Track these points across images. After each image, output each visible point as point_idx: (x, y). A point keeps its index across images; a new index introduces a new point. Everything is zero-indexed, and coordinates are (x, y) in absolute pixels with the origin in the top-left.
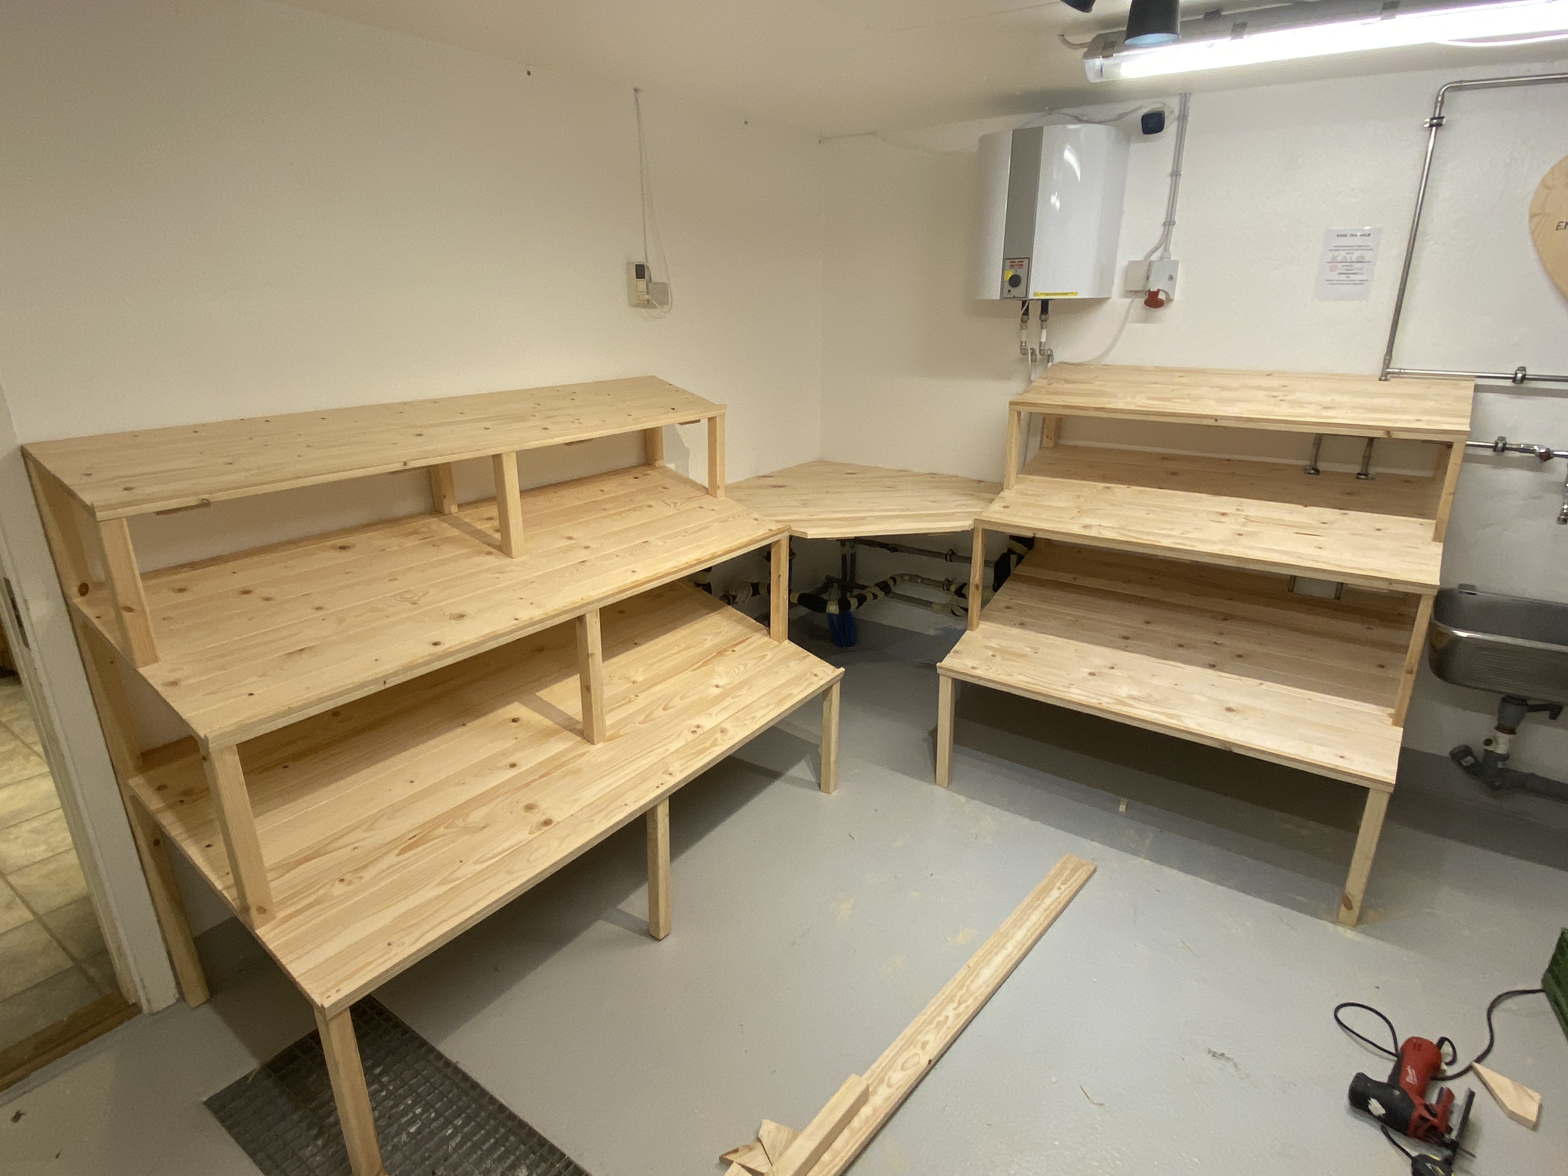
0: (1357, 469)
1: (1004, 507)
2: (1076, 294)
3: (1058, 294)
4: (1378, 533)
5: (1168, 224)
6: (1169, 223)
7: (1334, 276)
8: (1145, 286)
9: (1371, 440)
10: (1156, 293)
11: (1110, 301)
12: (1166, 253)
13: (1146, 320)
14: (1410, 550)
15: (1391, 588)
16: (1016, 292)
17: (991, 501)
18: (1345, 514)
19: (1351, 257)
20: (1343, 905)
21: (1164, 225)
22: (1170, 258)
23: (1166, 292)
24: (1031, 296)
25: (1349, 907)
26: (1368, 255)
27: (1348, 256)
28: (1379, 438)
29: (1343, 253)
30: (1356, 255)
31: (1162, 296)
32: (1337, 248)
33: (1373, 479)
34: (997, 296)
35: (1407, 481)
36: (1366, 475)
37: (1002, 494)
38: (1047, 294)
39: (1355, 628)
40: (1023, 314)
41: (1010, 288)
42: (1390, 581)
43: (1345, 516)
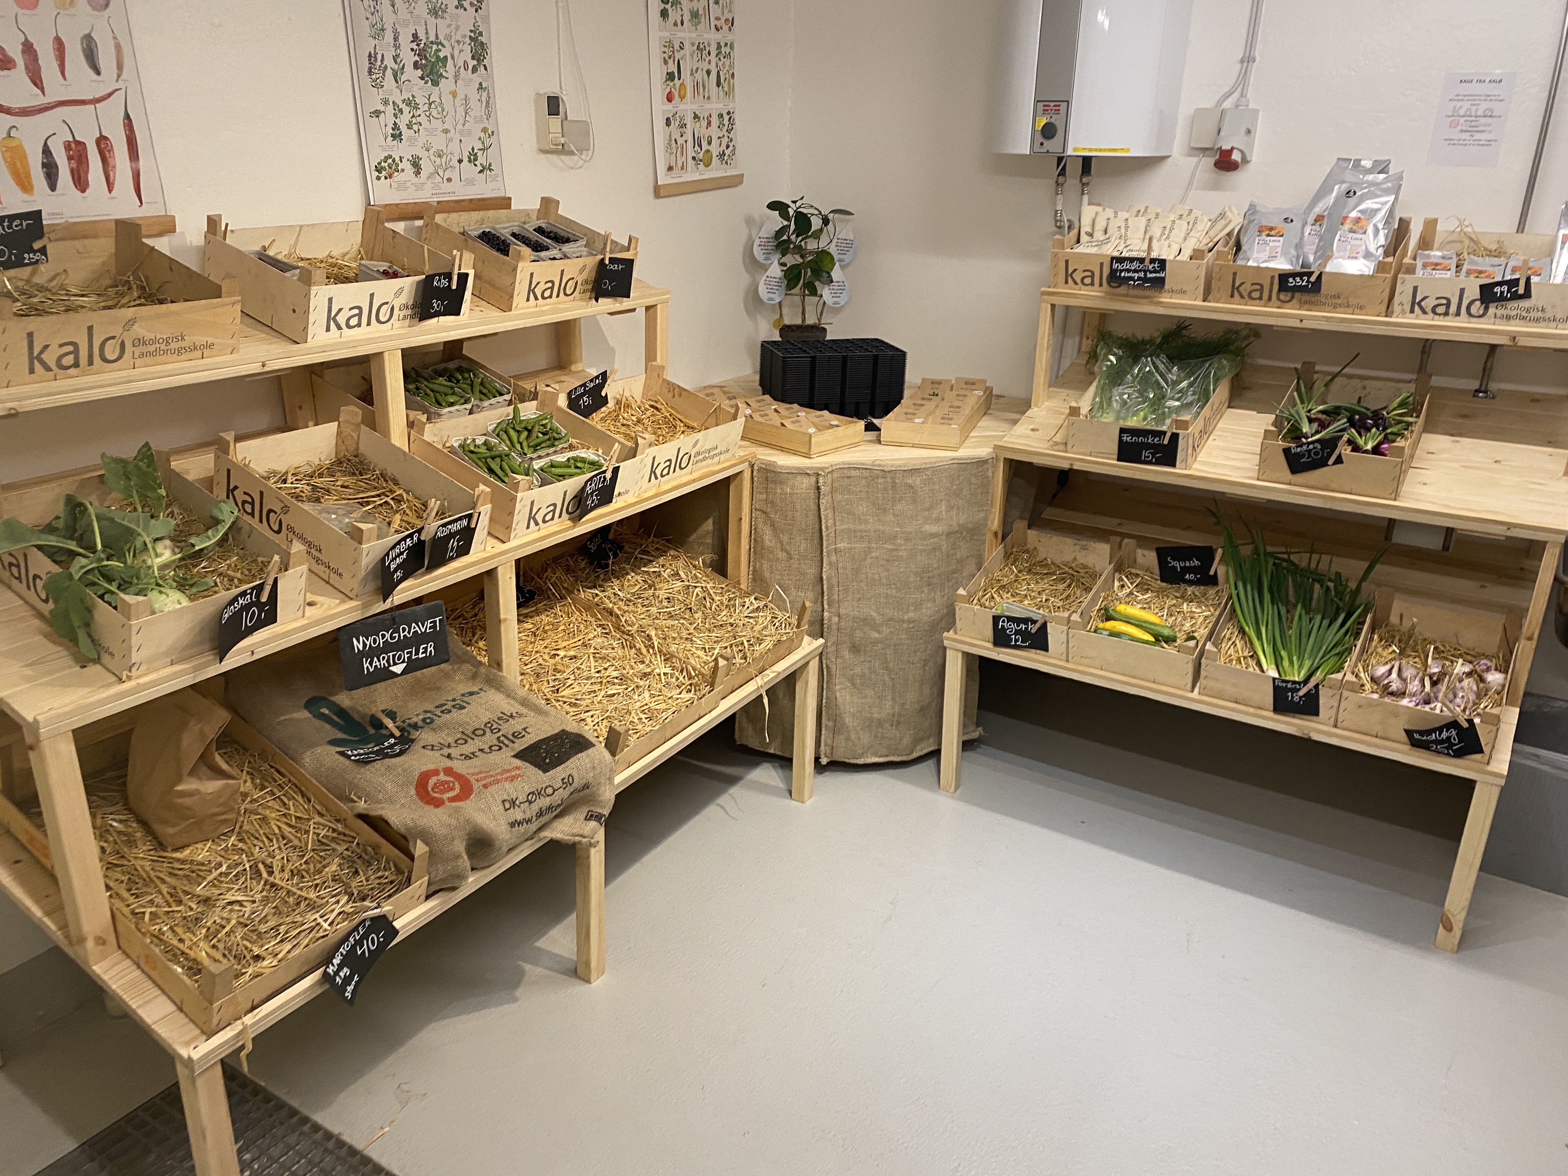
0: (1475, 385)
1: (1033, 430)
2: (1128, 150)
3: (1105, 150)
4: (1496, 466)
5: (1246, 60)
6: (1248, 59)
7: (1455, 134)
8: (1215, 143)
9: (1493, 347)
10: (1230, 152)
11: (1170, 160)
12: (1243, 99)
13: (1215, 186)
14: (1533, 486)
15: (1509, 534)
16: (1049, 145)
17: (1015, 422)
18: (1457, 442)
19: (1477, 110)
20: (1441, 926)
21: (1242, 61)
22: (1247, 106)
23: (1242, 152)
24: (1070, 152)
25: (1449, 928)
26: (1498, 108)
27: (1474, 108)
28: (1502, 345)
29: (1466, 105)
30: (1484, 106)
31: (1236, 156)
32: (1458, 98)
33: (1493, 397)
34: (1025, 149)
35: (1535, 400)
36: (1485, 392)
37: (1029, 413)
38: (1091, 150)
39: (1465, 586)
40: (1059, 175)
41: (1041, 140)
42: (1509, 526)
43: (1457, 444)
